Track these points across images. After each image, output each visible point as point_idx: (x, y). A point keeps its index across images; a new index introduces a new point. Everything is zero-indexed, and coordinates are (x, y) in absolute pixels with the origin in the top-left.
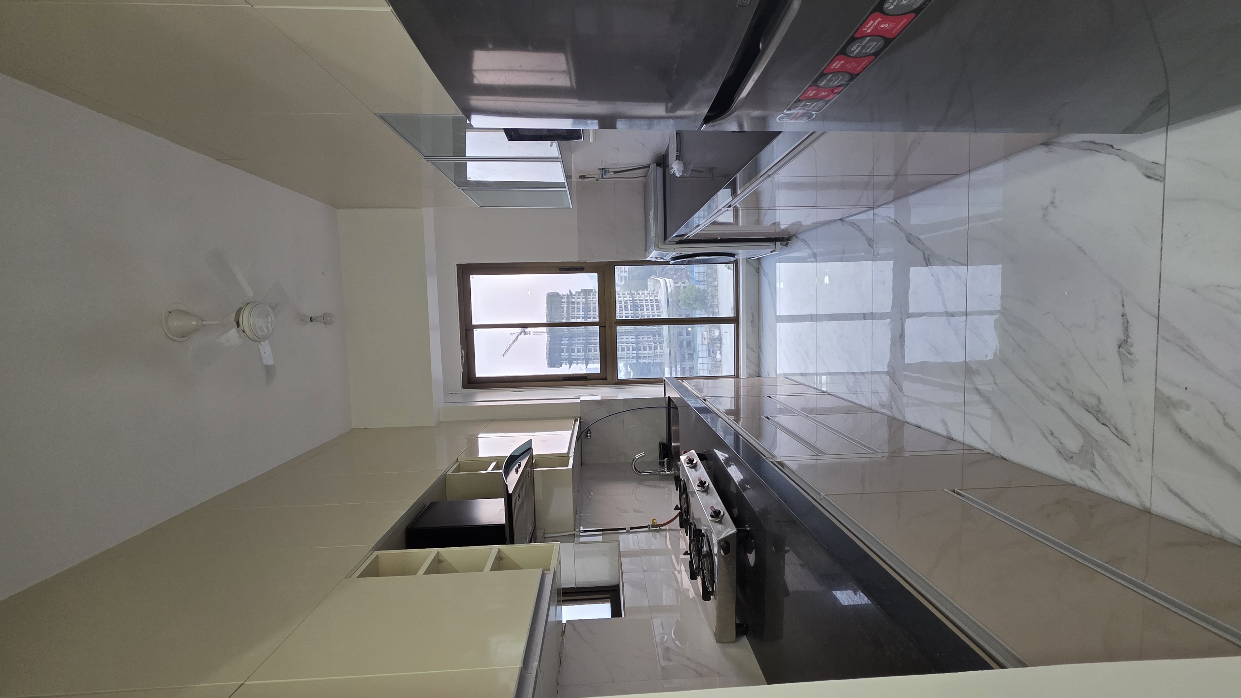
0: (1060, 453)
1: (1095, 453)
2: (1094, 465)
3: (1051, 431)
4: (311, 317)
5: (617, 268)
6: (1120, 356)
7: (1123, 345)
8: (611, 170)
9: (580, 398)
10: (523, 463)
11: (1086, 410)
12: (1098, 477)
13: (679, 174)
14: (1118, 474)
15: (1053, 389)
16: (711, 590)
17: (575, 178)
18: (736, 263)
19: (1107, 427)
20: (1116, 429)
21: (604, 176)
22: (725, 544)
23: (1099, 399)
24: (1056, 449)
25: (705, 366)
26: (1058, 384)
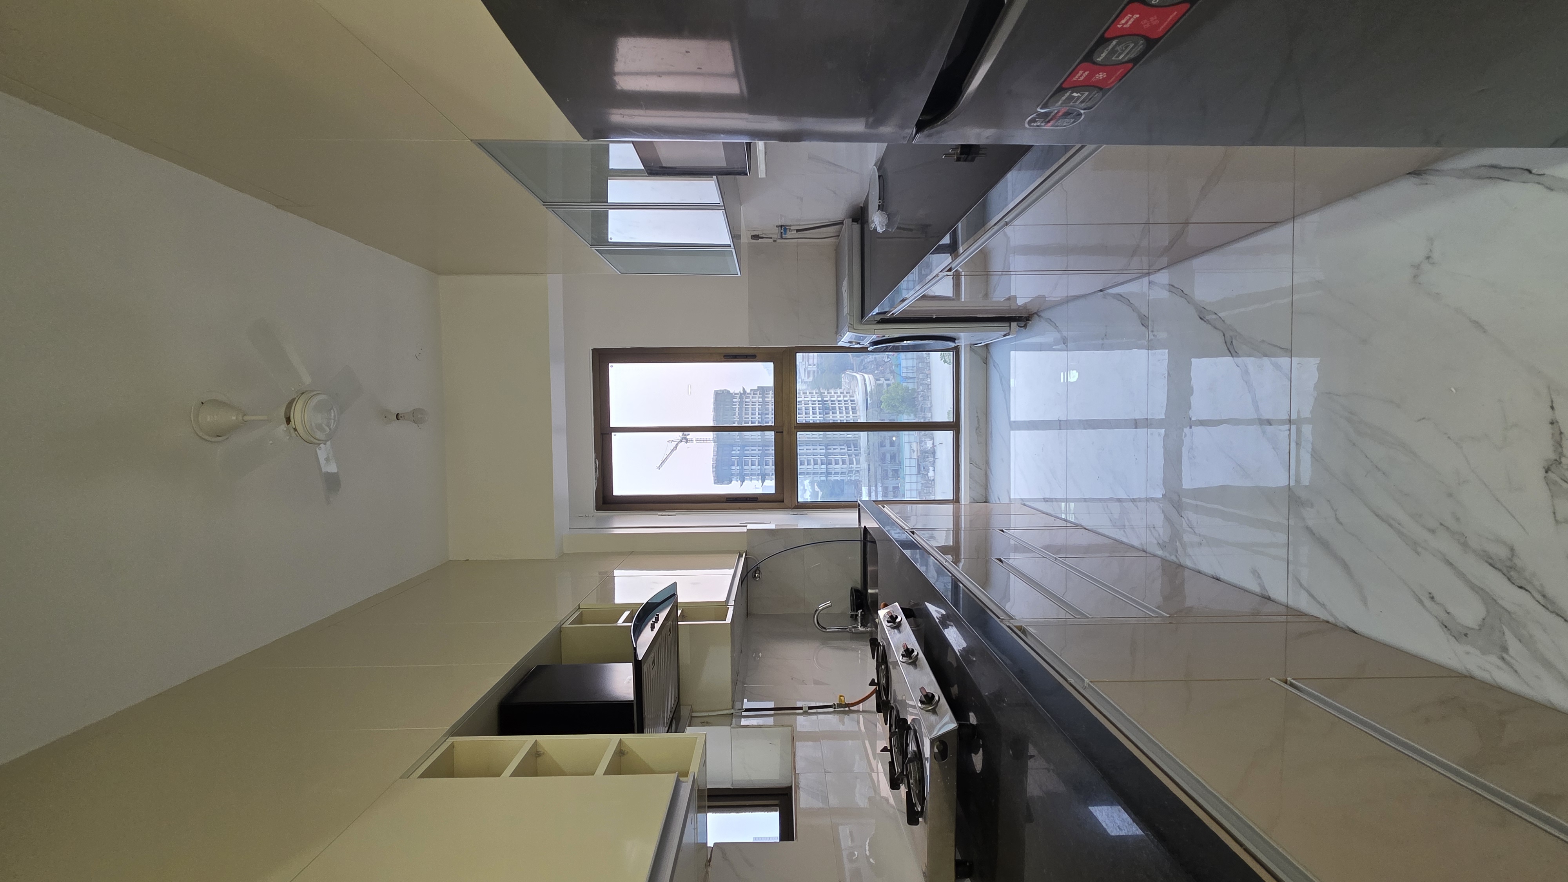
0: (1446, 627)
1: (1507, 631)
2: (1505, 649)
3: (1430, 593)
4: (398, 414)
5: (799, 356)
6: (1547, 484)
7: (1552, 468)
8: (792, 228)
9: (746, 526)
10: (663, 616)
11: (1490, 564)
12: (1512, 667)
13: (881, 229)
14: (1547, 665)
15: (1433, 531)
16: (920, 810)
17: (745, 239)
18: (956, 350)
19: (1528, 592)
20: (1544, 596)
21: (783, 235)
22: (941, 743)
23: (1512, 550)
24: (1439, 621)
25: (914, 486)
26: (1441, 524)
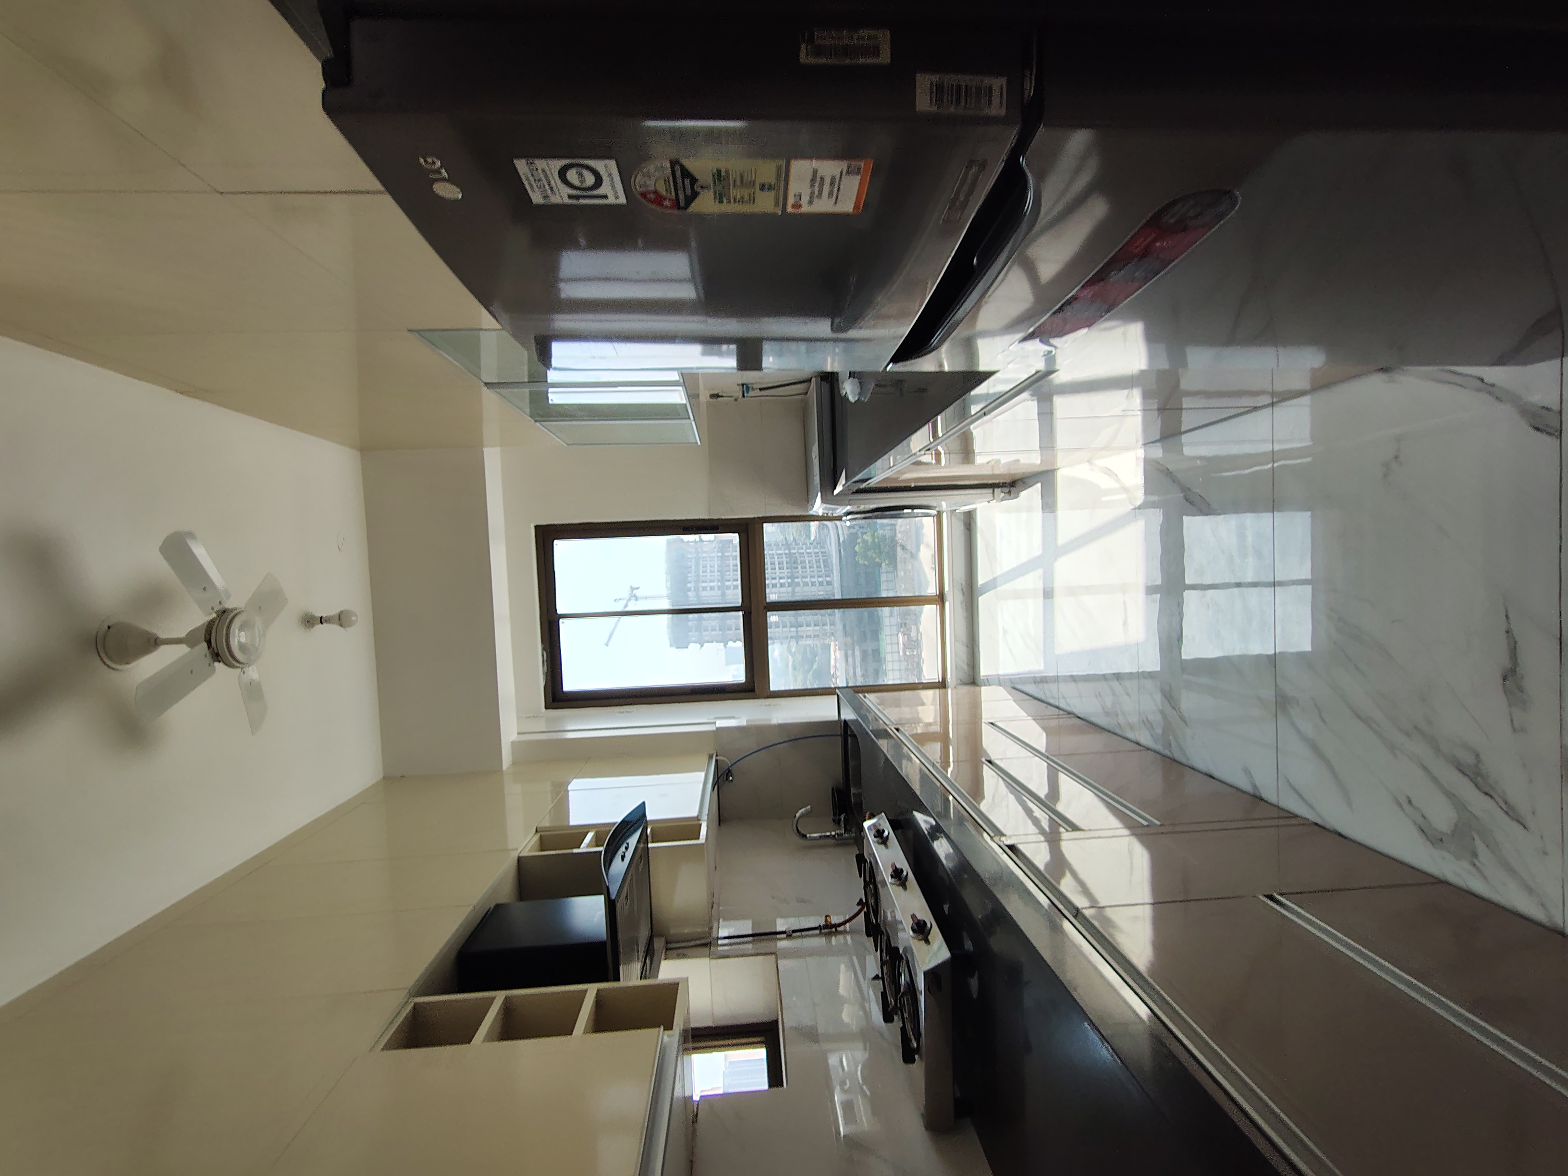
0: (1424, 831)
1: (1476, 837)
2: (1475, 855)
3: (1408, 796)
4: (321, 617)
5: (768, 527)
6: (1505, 691)
7: (1509, 677)
8: (755, 386)
9: (715, 723)
10: (633, 841)
11: (1460, 770)
12: (1482, 873)
13: (853, 398)
14: (1511, 871)
15: (1408, 735)
16: (915, 1045)
18: (939, 515)
19: (1493, 799)
20: (1506, 803)
21: (745, 395)
22: (935, 974)
23: (1478, 755)
24: (1417, 824)
26: (1415, 727)
